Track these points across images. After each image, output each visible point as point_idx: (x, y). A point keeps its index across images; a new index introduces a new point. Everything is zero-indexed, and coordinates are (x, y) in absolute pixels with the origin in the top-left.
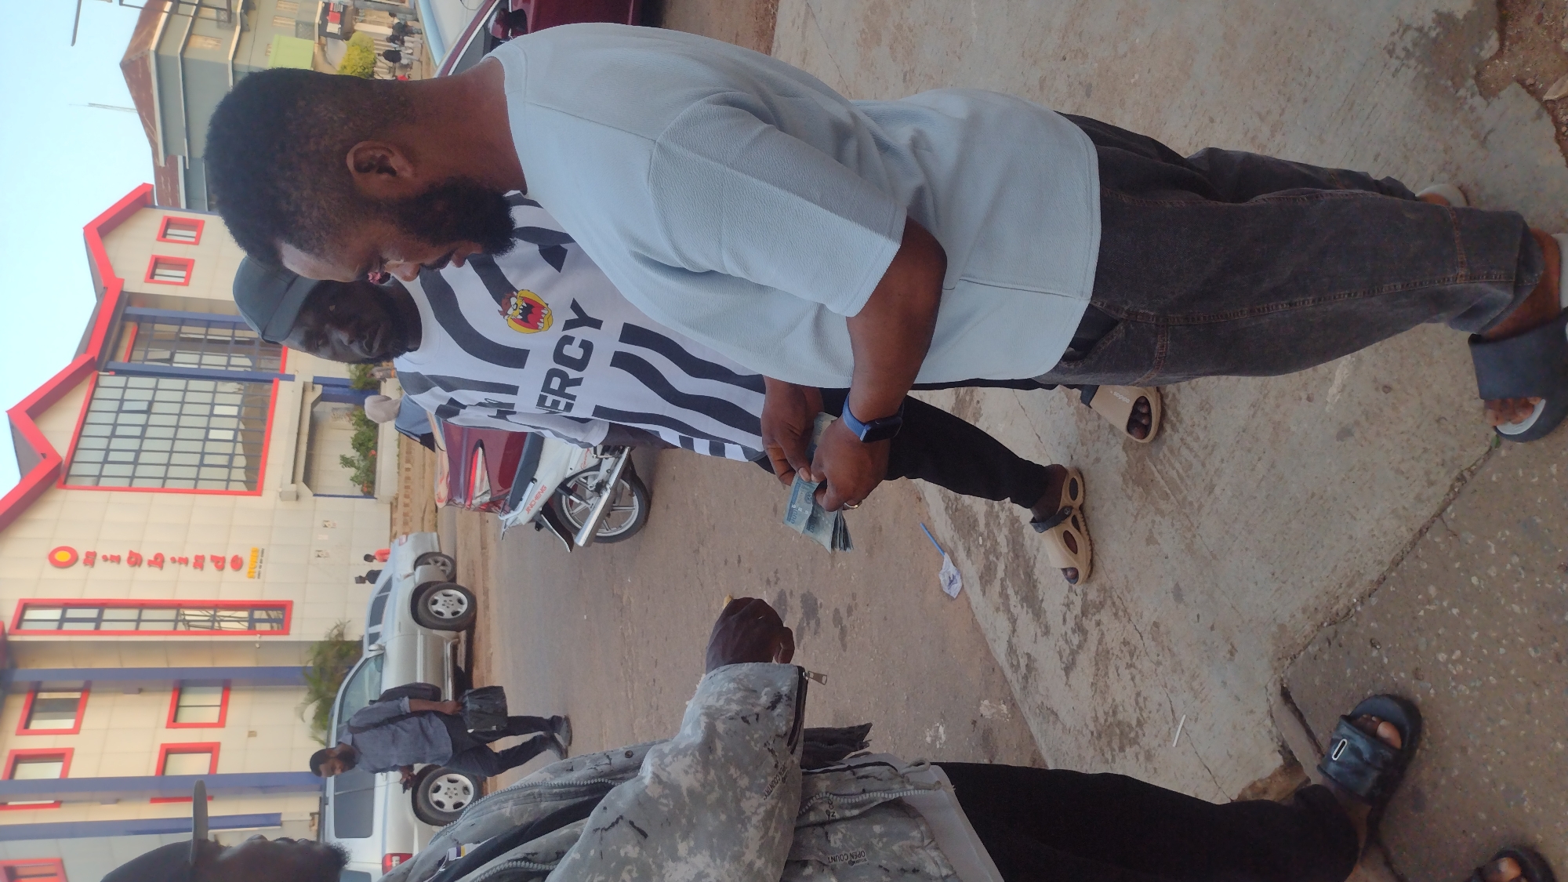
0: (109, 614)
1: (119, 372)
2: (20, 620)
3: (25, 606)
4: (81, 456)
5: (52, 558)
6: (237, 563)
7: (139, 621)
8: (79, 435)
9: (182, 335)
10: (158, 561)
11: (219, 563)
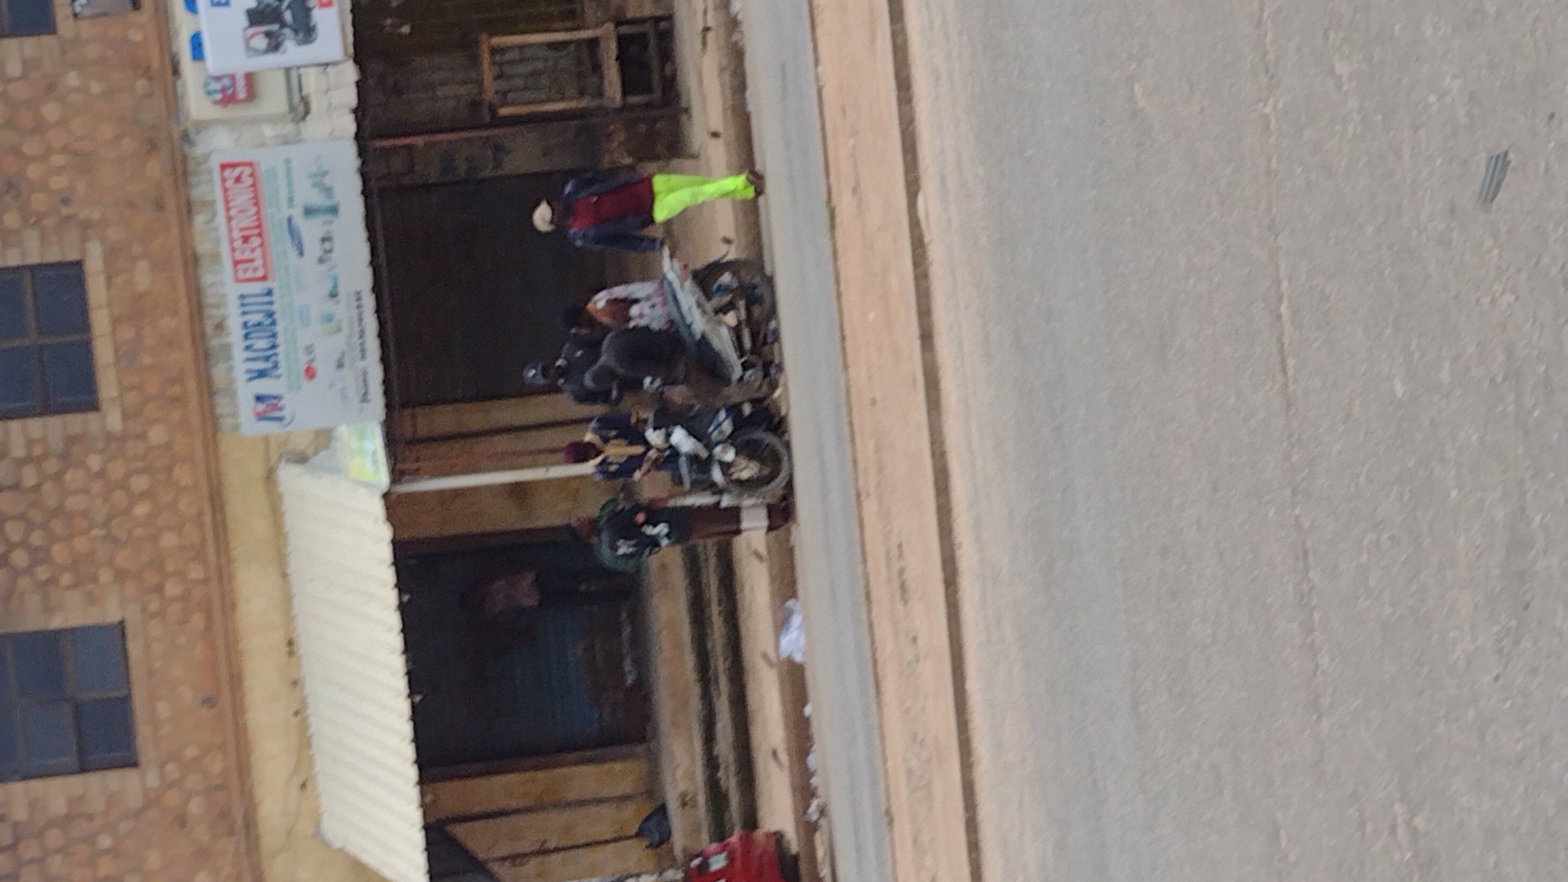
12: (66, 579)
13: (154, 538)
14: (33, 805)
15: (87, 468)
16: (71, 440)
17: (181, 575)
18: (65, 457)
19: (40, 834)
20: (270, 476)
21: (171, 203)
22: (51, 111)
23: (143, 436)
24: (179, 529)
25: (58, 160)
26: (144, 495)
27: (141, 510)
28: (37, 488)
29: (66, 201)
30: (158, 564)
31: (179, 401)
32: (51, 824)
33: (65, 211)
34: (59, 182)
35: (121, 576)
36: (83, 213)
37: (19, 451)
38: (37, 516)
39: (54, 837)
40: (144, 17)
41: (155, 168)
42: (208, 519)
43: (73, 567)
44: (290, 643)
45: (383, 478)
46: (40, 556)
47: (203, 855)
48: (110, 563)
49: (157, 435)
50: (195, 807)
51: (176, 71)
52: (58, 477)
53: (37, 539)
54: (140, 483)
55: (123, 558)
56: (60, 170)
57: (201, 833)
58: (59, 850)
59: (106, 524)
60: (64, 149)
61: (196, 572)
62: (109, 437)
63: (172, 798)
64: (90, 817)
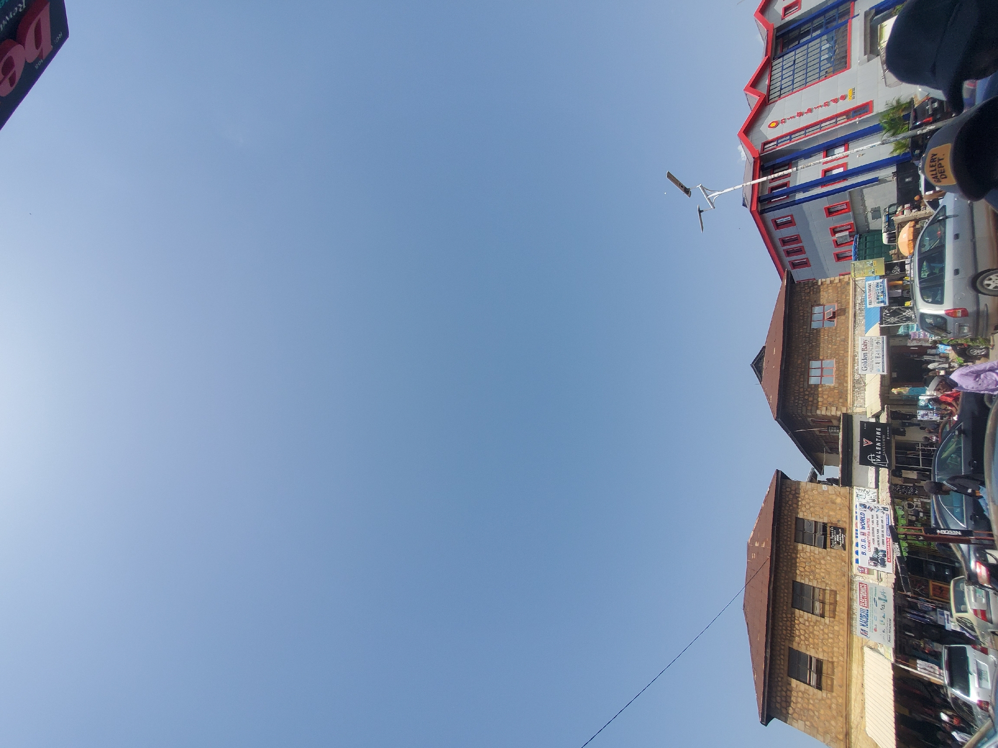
0: (793, 136)
1: (779, 58)
2: (763, 149)
3: (765, 144)
4: (772, 92)
5: (769, 126)
6: (843, 98)
7: (806, 133)
8: (769, 86)
9: (802, 32)
10: (810, 111)
11: (836, 101)
12: (812, 646)
13: (833, 648)
14: (797, 686)
15: (820, 628)
16: (817, 621)
17: (838, 658)
18: (815, 624)
19: (797, 692)
20: (862, 648)
21: (846, 586)
22: (823, 562)
23: (833, 627)
24: (839, 648)
25: (823, 571)
26: (831, 638)
27: (830, 641)
28: (808, 626)
29: (823, 578)
30: (833, 653)
31: (843, 624)
32: (800, 691)
33: (823, 580)
34: (823, 574)
35: (824, 651)
36: (827, 582)
37: (806, 618)
38: (808, 632)
39: (800, 694)
40: (846, 552)
41: (845, 579)
42: (846, 649)
43: (814, 644)
44: (863, 685)
45: (892, 660)
46: (806, 639)
47: (834, 718)
48: (822, 648)
49: (836, 628)
50: (834, 706)
51: (852, 564)
52: (813, 627)
53: (806, 635)
54: (831, 635)
55: (825, 648)
56: (823, 572)
57: (834, 713)
58: (801, 698)
59: (822, 640)
60: (825, 569)
61: (841, 658)
62: (825, 624)
63: (828, 701)
64: (809, 695)
